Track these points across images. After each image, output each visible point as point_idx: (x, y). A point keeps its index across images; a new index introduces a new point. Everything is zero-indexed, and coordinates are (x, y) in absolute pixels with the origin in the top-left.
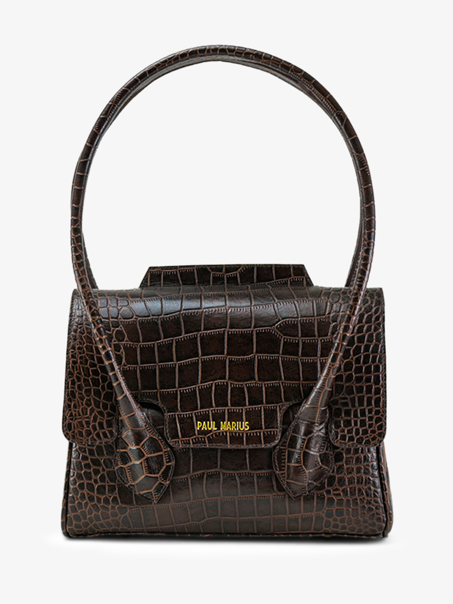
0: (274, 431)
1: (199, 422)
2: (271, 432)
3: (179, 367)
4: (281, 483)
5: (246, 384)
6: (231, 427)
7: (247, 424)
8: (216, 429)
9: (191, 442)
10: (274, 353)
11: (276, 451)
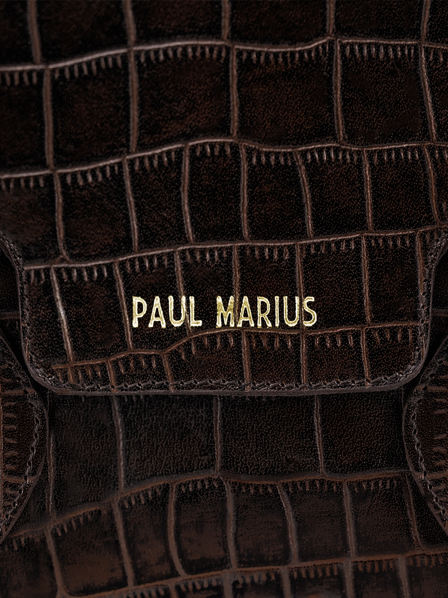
0: (405, 330)
1: (136, 300)
2: (393, 331)
3: (54, 83)
4: (435, 513)
5: (304, 154)
6: (255, 318)
7: (309, 304)
8: (200, 323)
9: (112, 375)
10: (399, 34)
11: (414, 400)
